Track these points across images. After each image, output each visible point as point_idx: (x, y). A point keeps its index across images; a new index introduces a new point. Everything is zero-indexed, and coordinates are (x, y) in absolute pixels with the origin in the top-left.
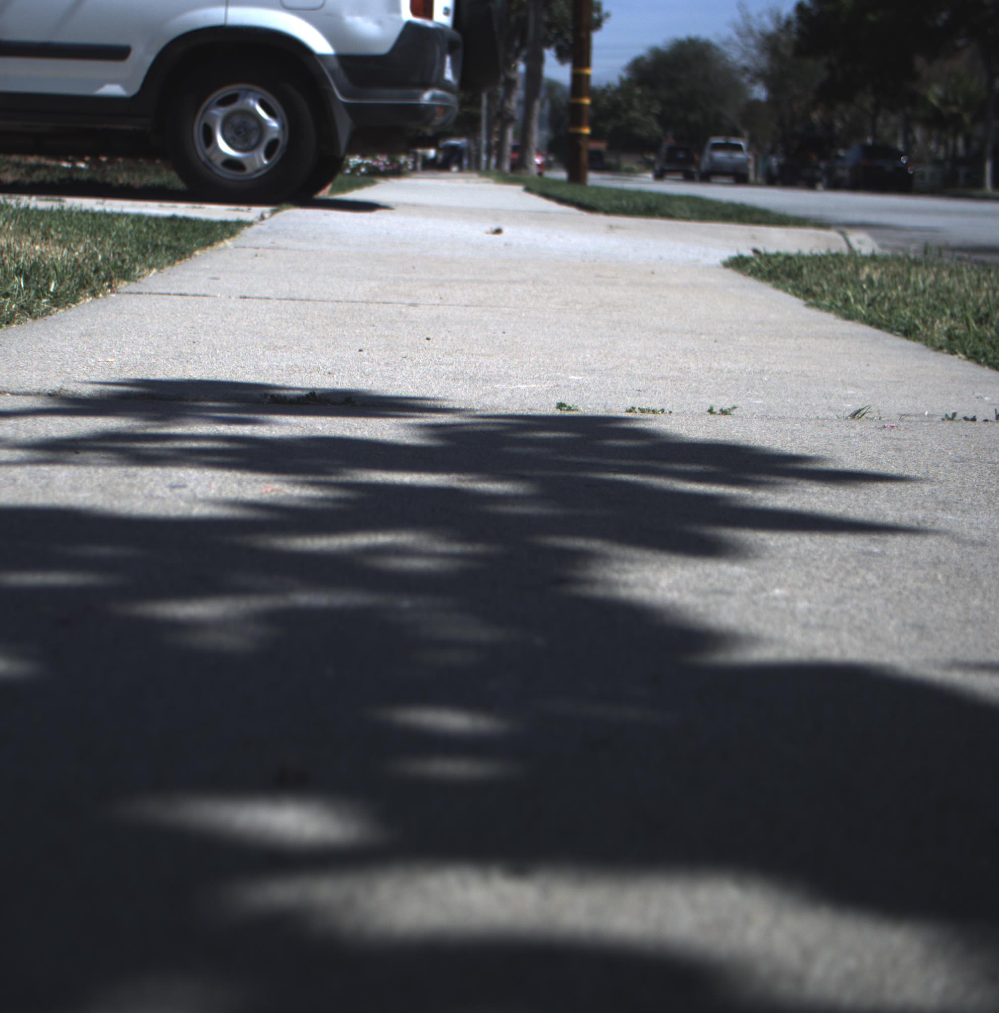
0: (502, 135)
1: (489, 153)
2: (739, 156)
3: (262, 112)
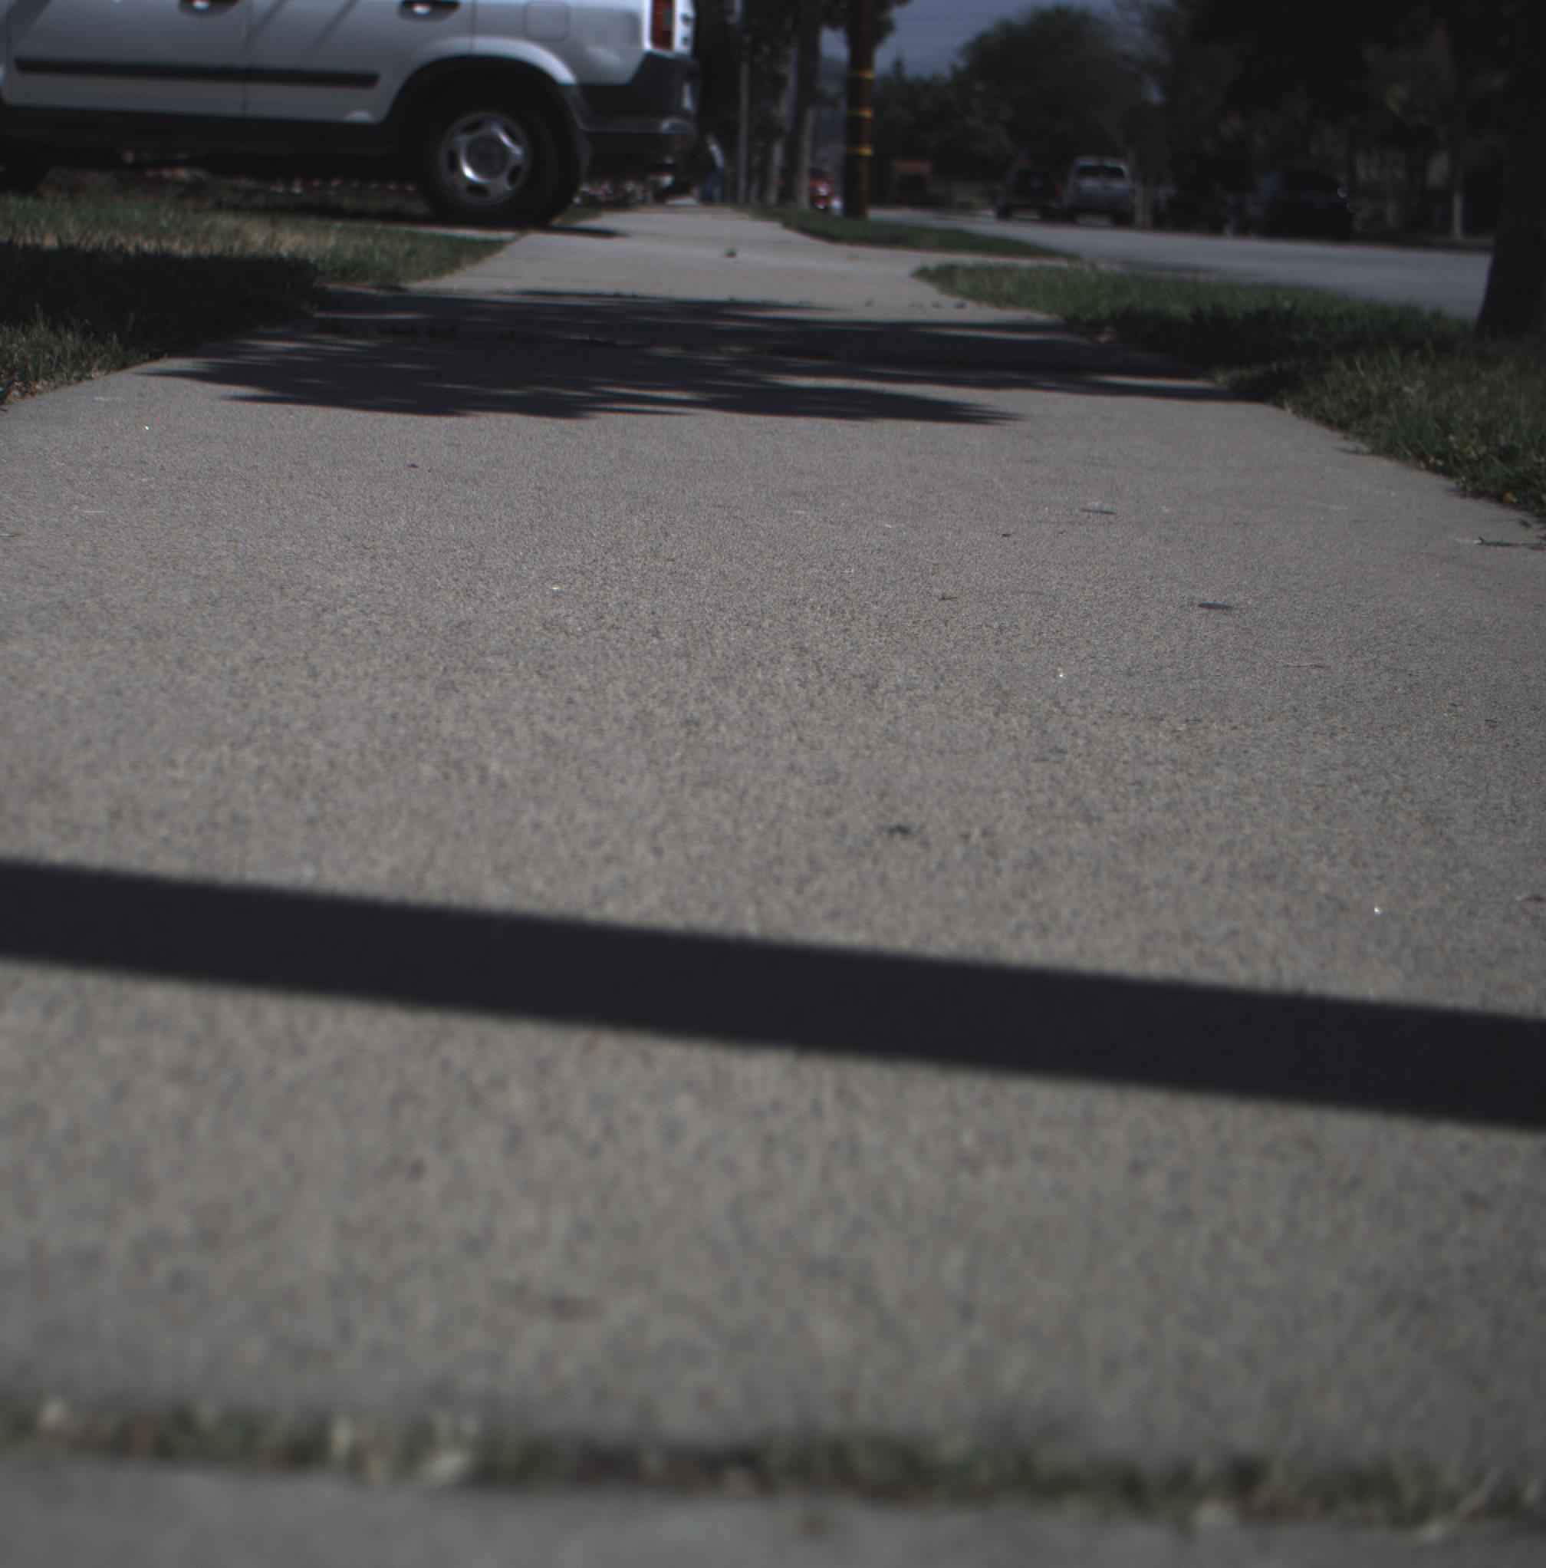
0: (767, 154)
1: (749, 178)
2: (1118, 185)
3: (505, 140)
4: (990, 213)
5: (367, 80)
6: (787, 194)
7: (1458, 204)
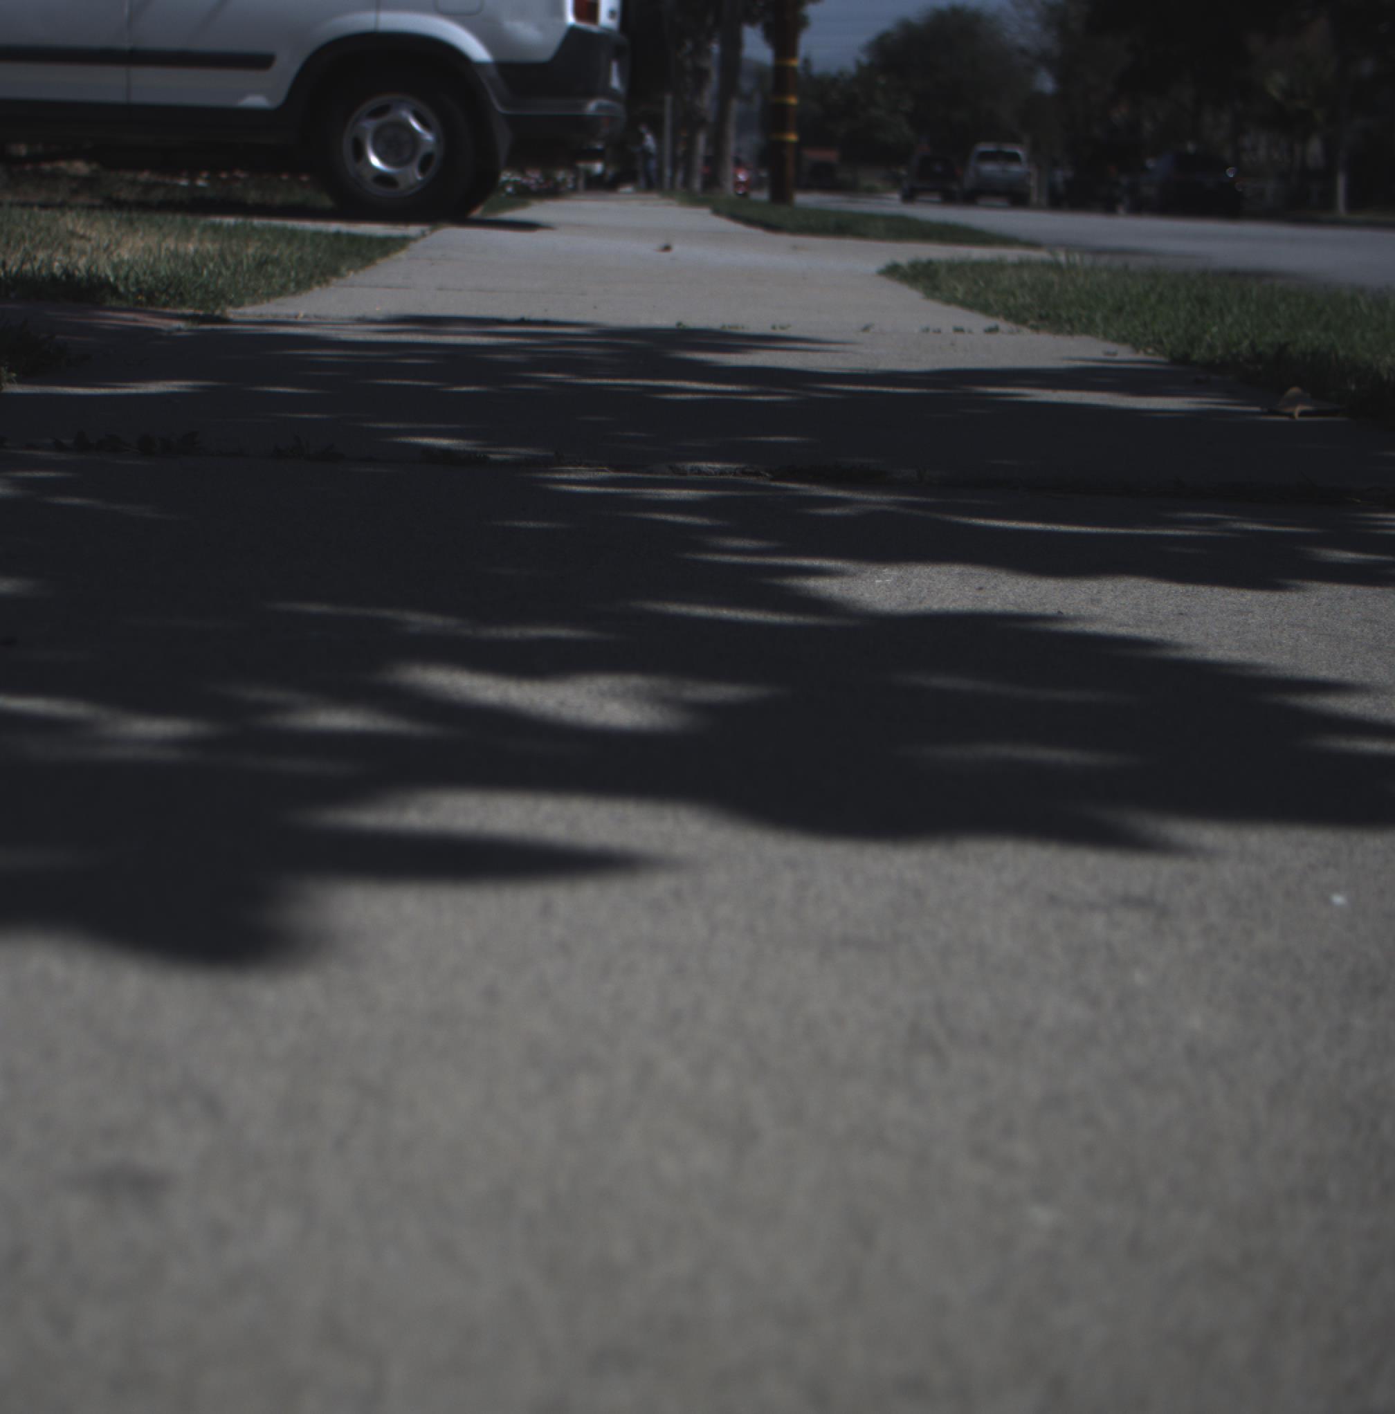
0: (691, 143)
1: (674, 167)
2: (1015, 169)
3: (415, 125)
4: (896, 196)
5: (262, 61)
6: (712, 181)
7: (1341, 182)
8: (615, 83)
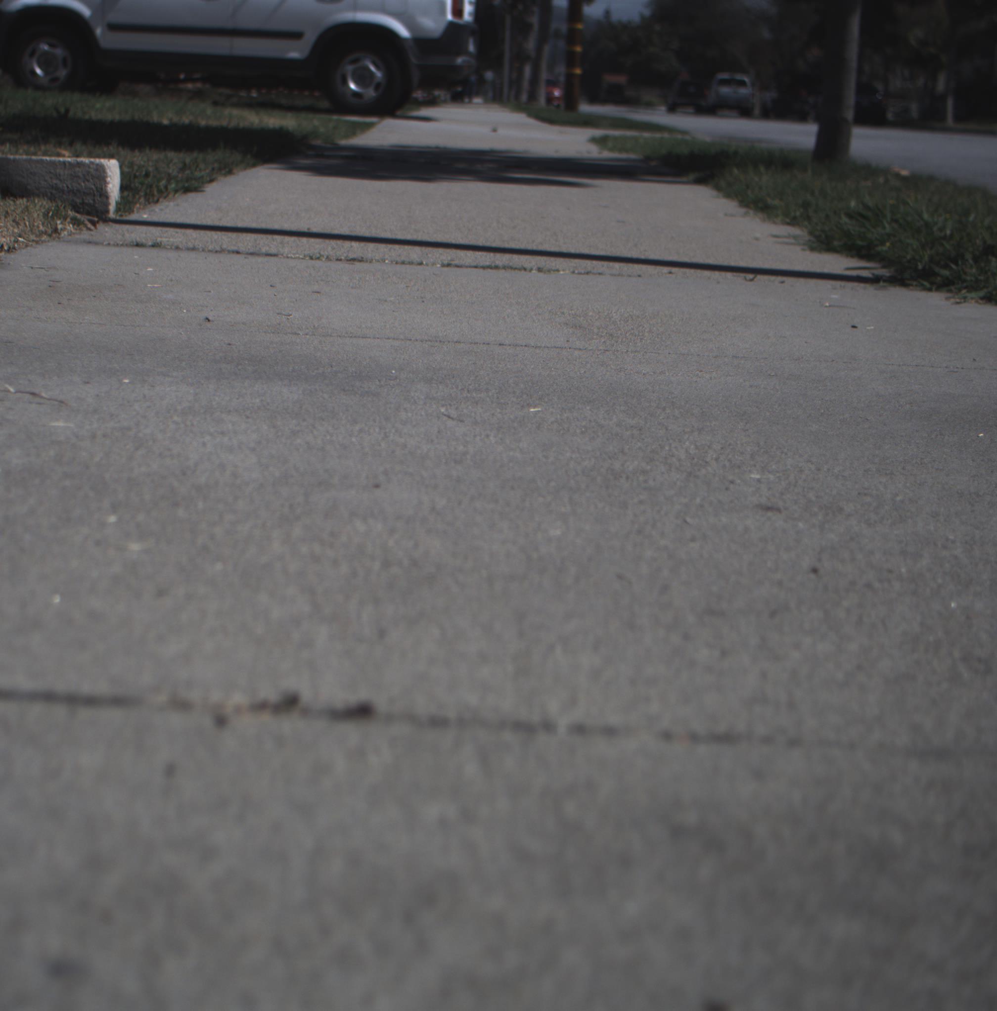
0: (521, 71)
1: (510, 87)
2: (743, 91)
3: (373, 68)
4: (663, 108)
5: (296, 36)
6: (532, 97)
7: (950, 103)
8: (471, 48)
